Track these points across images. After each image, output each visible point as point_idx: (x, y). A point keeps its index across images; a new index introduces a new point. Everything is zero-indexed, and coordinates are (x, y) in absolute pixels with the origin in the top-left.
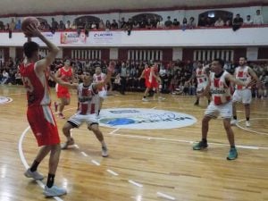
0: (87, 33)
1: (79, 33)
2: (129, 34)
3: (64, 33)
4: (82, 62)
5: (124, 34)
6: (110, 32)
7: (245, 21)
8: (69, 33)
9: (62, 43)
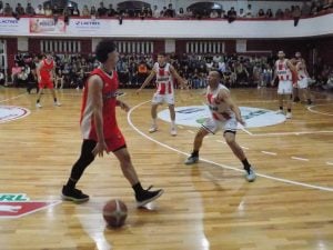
0: (66, 21)
1: (56, 21)
2: (121, 23)
3: (35, 20)
4: (60, 56)
5: (114, 22)
6: (97, 21)
7: (238, 14)
8: (41, 20)
9: (31, 31)
